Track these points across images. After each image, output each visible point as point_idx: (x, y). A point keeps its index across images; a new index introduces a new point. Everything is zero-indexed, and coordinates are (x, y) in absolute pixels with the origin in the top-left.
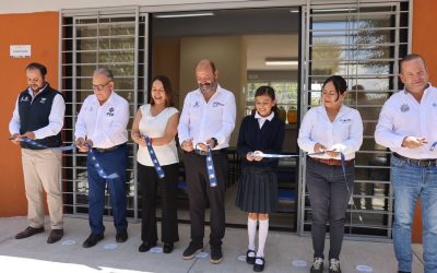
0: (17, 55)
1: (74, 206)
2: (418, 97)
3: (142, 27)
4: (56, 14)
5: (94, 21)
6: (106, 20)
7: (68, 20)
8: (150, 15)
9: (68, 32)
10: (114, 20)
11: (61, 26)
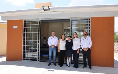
0: (15, 28)
1: (25, 59)
2: (53, 37)
3: (39, 23)
4: (23, 20)
5: (30, 21)
6: (32, 21)
7: (25, 21)
8: (41, 20)
9: (25, 24)
10: (34, 21)
11: (24, 22)
